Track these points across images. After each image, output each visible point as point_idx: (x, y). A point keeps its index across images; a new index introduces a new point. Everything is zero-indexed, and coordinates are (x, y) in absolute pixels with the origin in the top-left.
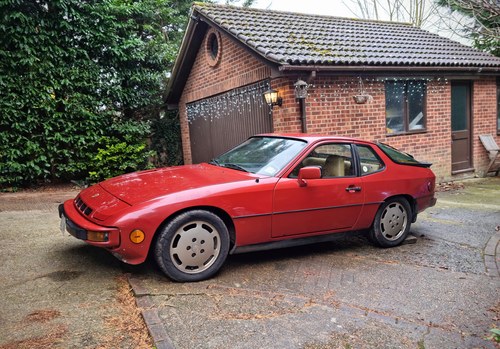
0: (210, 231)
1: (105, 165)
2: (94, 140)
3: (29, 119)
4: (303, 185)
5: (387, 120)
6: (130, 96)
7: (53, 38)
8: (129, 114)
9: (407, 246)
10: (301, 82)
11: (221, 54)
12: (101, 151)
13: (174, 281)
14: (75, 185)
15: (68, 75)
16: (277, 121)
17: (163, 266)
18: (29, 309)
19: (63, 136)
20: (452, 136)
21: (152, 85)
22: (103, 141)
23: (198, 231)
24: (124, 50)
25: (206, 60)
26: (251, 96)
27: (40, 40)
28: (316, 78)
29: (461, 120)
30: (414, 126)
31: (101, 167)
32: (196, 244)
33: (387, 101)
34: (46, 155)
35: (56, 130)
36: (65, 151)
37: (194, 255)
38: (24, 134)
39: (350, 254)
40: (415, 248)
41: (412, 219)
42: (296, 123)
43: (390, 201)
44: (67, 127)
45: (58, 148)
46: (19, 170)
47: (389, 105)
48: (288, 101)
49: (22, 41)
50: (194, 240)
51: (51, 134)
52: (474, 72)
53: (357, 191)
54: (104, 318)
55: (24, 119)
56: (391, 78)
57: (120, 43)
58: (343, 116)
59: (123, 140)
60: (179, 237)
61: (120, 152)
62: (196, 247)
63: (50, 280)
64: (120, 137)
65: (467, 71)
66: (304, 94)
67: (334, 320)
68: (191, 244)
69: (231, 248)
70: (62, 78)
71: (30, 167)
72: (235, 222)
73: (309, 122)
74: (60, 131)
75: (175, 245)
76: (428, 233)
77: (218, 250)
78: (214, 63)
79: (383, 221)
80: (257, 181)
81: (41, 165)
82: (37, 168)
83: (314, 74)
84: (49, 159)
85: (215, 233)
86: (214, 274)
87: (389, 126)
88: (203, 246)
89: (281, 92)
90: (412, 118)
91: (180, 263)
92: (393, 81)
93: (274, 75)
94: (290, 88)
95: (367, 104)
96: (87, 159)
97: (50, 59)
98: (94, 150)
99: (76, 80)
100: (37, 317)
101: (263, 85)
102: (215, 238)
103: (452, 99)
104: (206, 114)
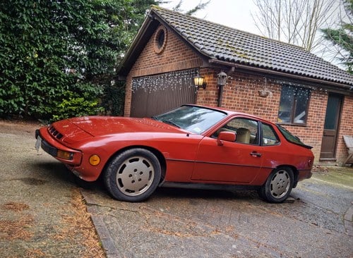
0: (148, 166)
1: (66, 112)
2: (61, 93)
3: (16, 69)
4: (220, 145)
5: (279, 113)
6: (93, 65)
7: (44, 13)
8: (89, 77)
9: (287, 204)
10: (223, 74)
11: (165, 45)
12: (65, 101)
13: (115, 199)
14: (41, 123)
15: (51, 42)
16: (200, 99)
17: (109, 186)
18: (6, 200)
19: (39, 85)
20: (324, 133)
21: (109, 60)
22: (68, 94)
23: (140, 164)
24: (94, 31)
25: (153, 48)
26: (183, 79)
27: (35, 13)
28: (234, 73)
29: (332, 122)
30: (298, 121)
31: (63, 113)
32: (136, 174)
33: (281, 99)
34: (23, 97)
35: (34, 80)
36: (39, 97)
37: (133, 182)
38: (11, 79)
39: (245, 203)
40: (293, 207)
41: (294, 185)
43: (280, 168)
44: (43, 79)
45: (34, 94)
46: (2, 105)
47: (283, 102)
48: (211, 86)
49: (22, 11)
50: (135, 170)
51: (31, 82)
52: (346, 89)
53: (258, 156)
54: (62, 216)
55: (12, 68)
56: (287, 83)
57: (92, 25)
58: (248, 104)
59: (82, 96)
60: (125, 166)
61: (78, 105)
62: (136, 176)
63: (21, 183)
64: (81, 93)
65: (342, 87)
66: (224, 82)
67: (234, 246)
68: (133, 173)
69: (161, 181)
70: (46, 43)
71: (11, 104)
72: (167, 163)
73: (224, 104)
74: (37, 82)
75: (121, 172)
76: (303, 198)
77: (151, 181)
78: (159, 51)
79: (272, 182)
80: (188, 135)
81: (19, 103)
82: (16, 106)
83: (233, 69)
84: (25, 100)
85: (151, 168)
86: (145, 199)
87: (280, 117)
88: (141, 176)
89: (207, 78)
90: (297, 115)
91: (122, 186)
92: (288, 85)
93: (205, 65)
94: (214, 76)
95: (267, 99)
96: (54, 105)
97: (40, 28)
98: (60, 100)
99: (56, 46)
100: (11, 206)
101: (194, 72)
102: (151, 172)
103: (328, 106)
104: (146, 87)
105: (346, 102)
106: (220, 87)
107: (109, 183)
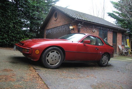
2: (21, 36)
3: (6, 29)
6: (32, 26)
7: (16, 9)
10: (80, 24)
11: (58, 17)
12: (22, 39)
17: (43, 62)
18: (3, 68)
19: (14, 34)
21: (38, 24)
22: (24, 37)
24: (33, 14)
25: (54, 19)
27: (13, 9)
28: (83, 24)
29: (114, 41)
33: (99, 33)
34: (8, 38)
35: (12, 32)
36: (14, 38)
37: (53, 60)
38: (4, 32)
39: (94, 67)
41: (109, 60)
43: (105, 54)
44: (15, 32)
45: (12, 37)
46: (1, 42)
48: (76, 29)
49: (8, 9)
50: (54, 56)
51: (11, 33)
53: (98, 49)
55: (5, 29)
57: (32, 12)
59: (28, 37)
60: (49, 54)
63: (9, 63)
65: (116, 29)
68: (52, 57)
69: (63, 60)
71: (4, 41)
72: (66, 53)
75: (48, 57)
77: (60, 60)
78: (55, 19)
81: (7, 41)
82: (6, 42)
84: (9, 40)
85: (59, 55)
88: (56, 58)
89: (74, 27)
91: (48, 62)
93: (73, 22)
94: (77, 26)
95: (95, 33)
97: (14, 15)
100: (6, 70)
101: (69, 25)
102: (59, 56)
104: (51, 32)
105: (118, 34)
106: (79, 28)
107: (43, 61)
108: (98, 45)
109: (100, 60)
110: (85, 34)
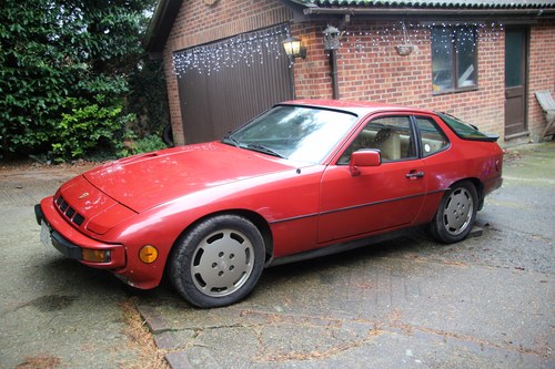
0: (241, 241)
1: (72, 135)
2: (57, 103)
4: (357, 174)
5: (434, 74)
6: (101, 45)
8: (99, 67)
9: (472, 240)
10: (332, 29)
12: (66, 116)
13: (197, 308)
14: (34, 161)
15: (19, 19)
16: (300, 77)
17: (183, 290)
18: (17, 356)
20: (506, 94)
21: (127, 29)
22: (69, 103)
26: (263, 44)
28: (350, 23)
29: (516, 75)
30: (465, 83)
31: (67, 137)
32: (224, 260)
33: (433, 52)
35: (7, 91)
36: (21, 118)
37: (221, 273)
39: (408, 256)
40: (482, 242)
41: (478, 205)
42: (325, 81)
44: (22, 86)
45: (11, 115)
47: (436, 55)
48: (314, 53)
50: (221, 254)
52: (532, 15)
53: (420, 177)
56: (438, 23)
58: (381, 70)
59: (93, 102)
60: (201, 251)
61: (91, 118)
62: (224, 263)
64: (90, 97)
65: (524, 14)
66: (336, 45)
68: (216, 259)
69: (267, 259)
70: (12, 23)
72: (272, 228)
73: (342, 79)
74: (12, 93)
75: (197, 263)
76: (493, 221)
77: (251, 265)
79: (447, 211)
80: (299, 171)
83: (348, 19)
85: (247, 243)
86: (246, 296)
87: (435, 83)
88: (233, 261)
89: (305, 40)
90: (462, 72)
91: (203, 284)
92: (441, 27)
93: (297, 19)
94: (317, 35)
95: (411, 56)
96: (50, 128)
98: (57, 116)
99: (30, 25)
101: (282, 30)
102: (247, 250)
103: (506, 48)
104: (201, 65)
105: (533, 36)
106: (331, 52)
107: (180, 286)
108: (421, 153)
109: (434, 220)
110: (356, 115)
